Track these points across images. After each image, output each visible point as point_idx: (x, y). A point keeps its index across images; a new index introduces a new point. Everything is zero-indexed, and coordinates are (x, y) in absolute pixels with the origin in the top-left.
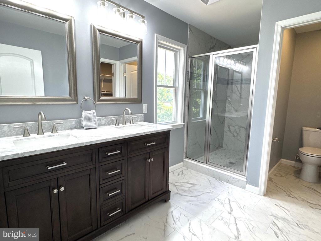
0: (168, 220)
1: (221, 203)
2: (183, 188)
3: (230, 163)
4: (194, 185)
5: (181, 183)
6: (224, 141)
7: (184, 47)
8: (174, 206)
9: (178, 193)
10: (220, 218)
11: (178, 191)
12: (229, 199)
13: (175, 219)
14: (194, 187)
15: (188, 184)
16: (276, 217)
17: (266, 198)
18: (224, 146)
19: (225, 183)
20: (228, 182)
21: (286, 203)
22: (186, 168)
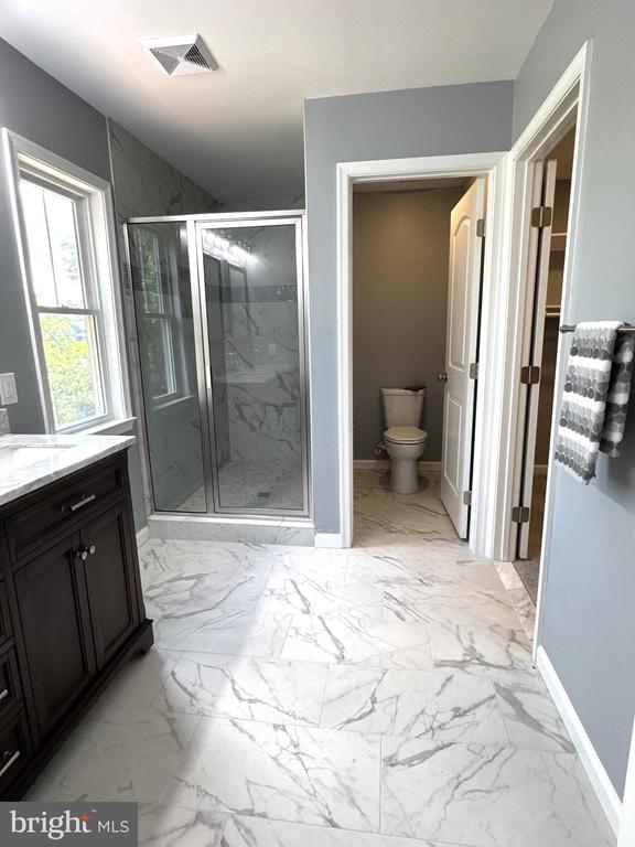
0: (171, 702)
1: (280, 596)
2: (174, 596)
3: (261, 495)
4: (199, 577)
5: (162, 584)
6: (231, 444)
7: (102, 188)
8: (170, 656)
9: (167, 617)
10: (292, 632)
11: (163, 609)
12: (292, 581)
13: (190, 688)
14: (203, 582)
15: (183, 581)
16: (386, 582)
17: (357, 551)
18: (234, 457)
19: (269, 546)
20: (274, 541)
21: (392, 548)
22: (159, 541)
